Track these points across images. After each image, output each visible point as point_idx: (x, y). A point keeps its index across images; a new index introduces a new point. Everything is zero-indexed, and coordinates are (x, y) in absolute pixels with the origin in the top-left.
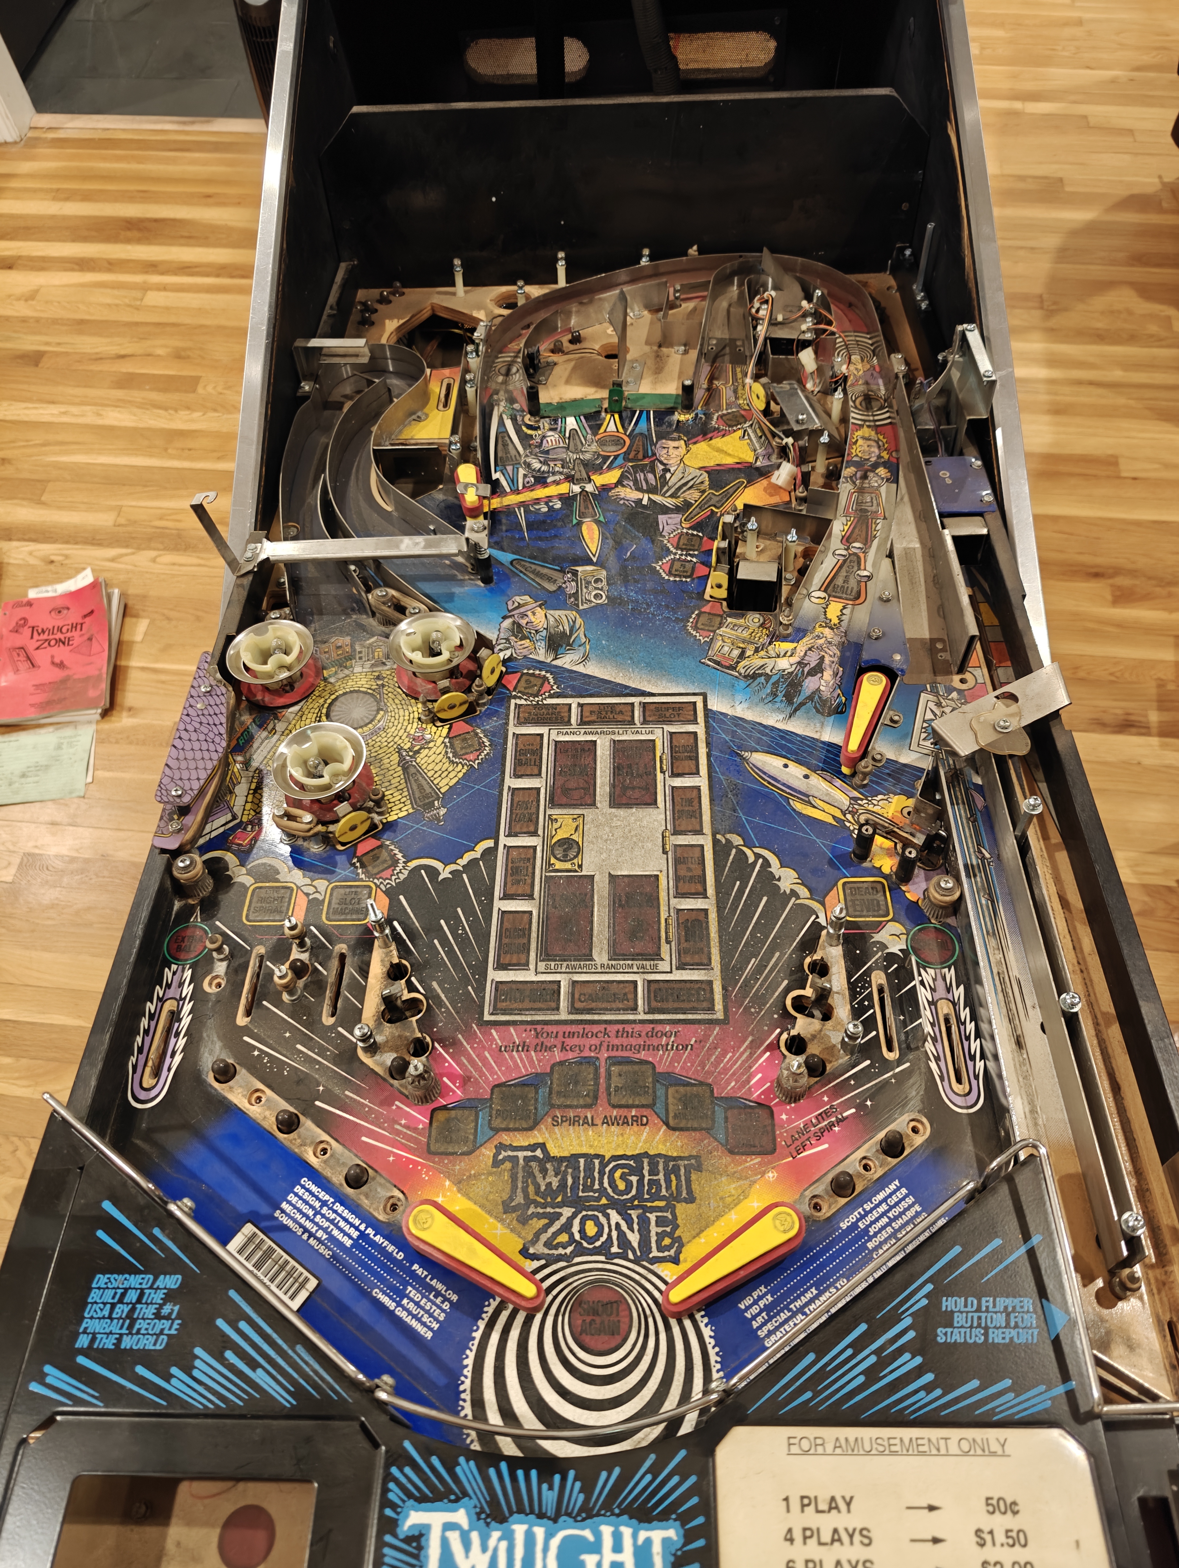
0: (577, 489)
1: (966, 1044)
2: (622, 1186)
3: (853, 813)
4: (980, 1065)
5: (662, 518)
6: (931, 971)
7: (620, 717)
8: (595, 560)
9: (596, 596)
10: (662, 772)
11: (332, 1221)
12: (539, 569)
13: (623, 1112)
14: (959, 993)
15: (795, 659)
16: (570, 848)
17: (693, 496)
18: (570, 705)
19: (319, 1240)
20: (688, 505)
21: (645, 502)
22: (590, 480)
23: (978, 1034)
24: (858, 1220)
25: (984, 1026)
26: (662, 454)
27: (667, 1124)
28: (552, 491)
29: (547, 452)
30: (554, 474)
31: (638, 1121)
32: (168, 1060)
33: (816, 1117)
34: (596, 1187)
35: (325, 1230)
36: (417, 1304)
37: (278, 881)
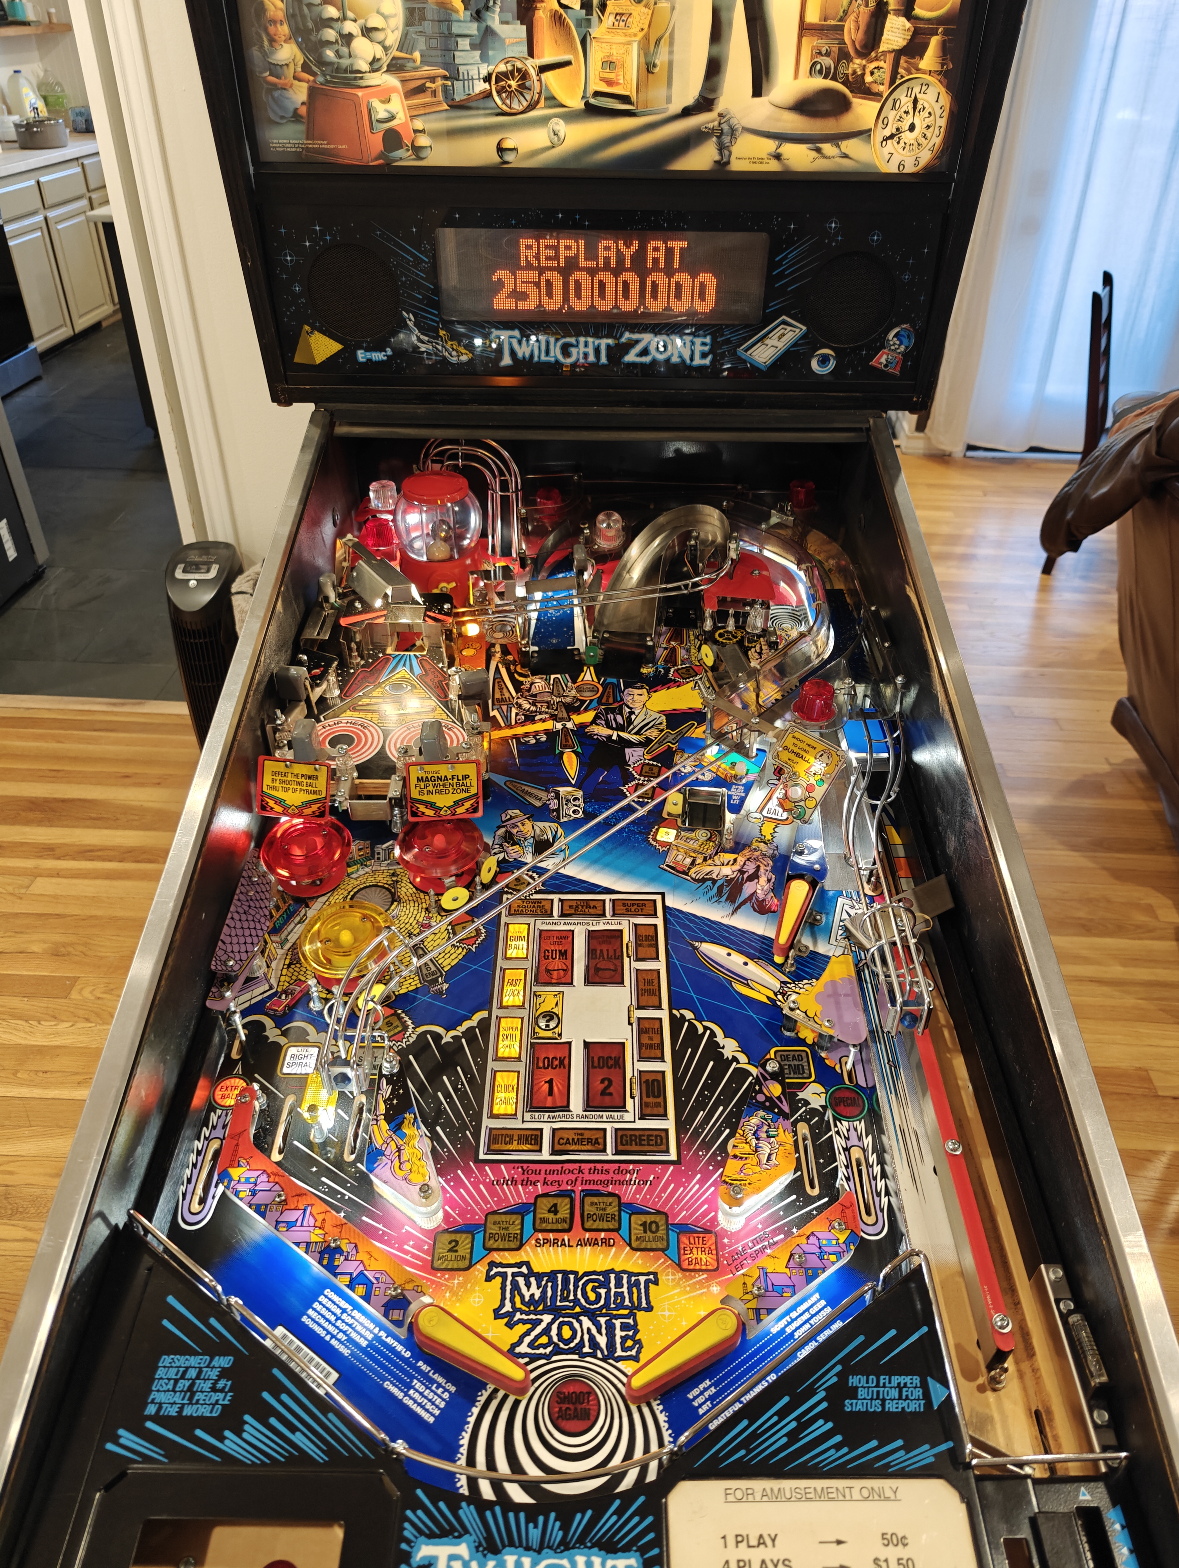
0: (559, 726)
1: (873, 1183)
2: (592, 1296)
3: (783, 994)
4: (885, 1200)
5: (628, 751)
6: (845, 1124)
7: (592, 911)
8: (573, 782)
9: (574, 812)
10: (628, 956)
11: (350, 1326)
12: (527, 788)
13: (594, 1235)
14: (868, 1141)
15: (737, 867)
16: (552, 1018)
17: (653, 734)
18: (552, 900)
19: (339, 1340)
20: (649, 741)
21: (614, 737)
22: (570, 720)
23: (884, 1175)
24: (786, 1326)
25: (888, 1169)
26: (628, 699)
27: (630, 1245)
28: (539, 727)
29: (535, 696)
30: (541, 713)
31: (606, 1242)
32: (213, 1189)
33: (752, 1241)
34: (572, 1297)
35: (344, 1332)
36: (421, 1394)
37: (308, 1041)
